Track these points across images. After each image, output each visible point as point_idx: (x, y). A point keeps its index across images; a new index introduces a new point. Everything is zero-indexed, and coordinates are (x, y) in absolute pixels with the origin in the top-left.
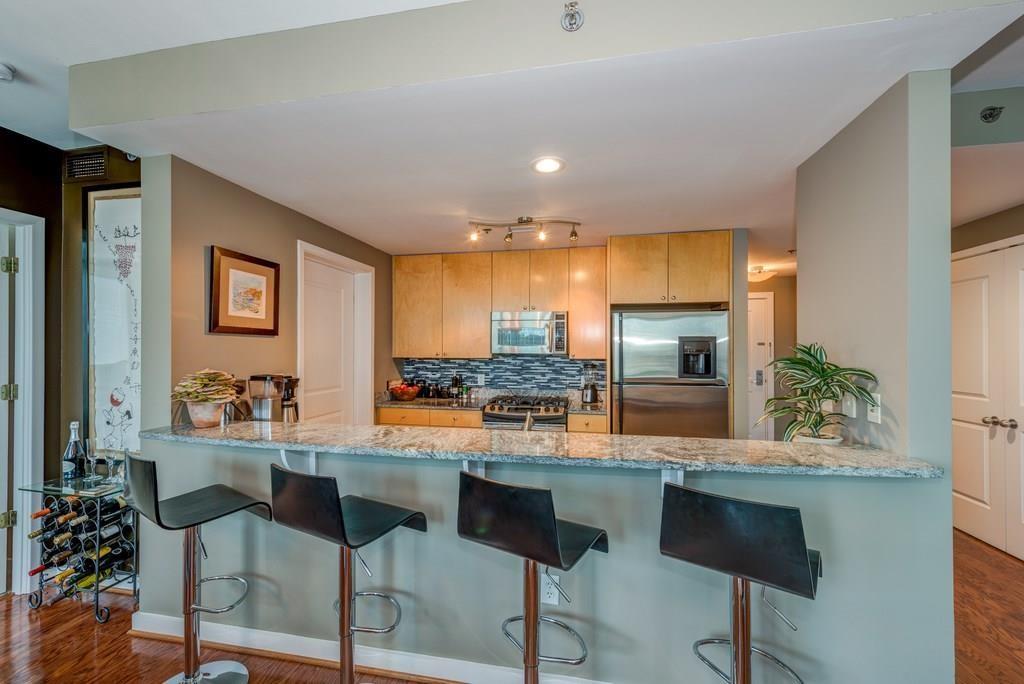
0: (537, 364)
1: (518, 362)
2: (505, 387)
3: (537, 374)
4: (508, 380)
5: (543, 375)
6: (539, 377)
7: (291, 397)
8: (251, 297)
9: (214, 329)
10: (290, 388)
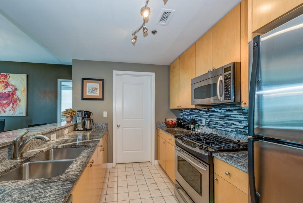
0: (235, 112)
1: (223, 111)
2: (215, 128)
3: (236, 121)
4: (217, 123)
5: (240, 122)
6: (237, 123)
7: (88, 118)
8: (94, 90)
9: (83, 99)
10: (88, 114)
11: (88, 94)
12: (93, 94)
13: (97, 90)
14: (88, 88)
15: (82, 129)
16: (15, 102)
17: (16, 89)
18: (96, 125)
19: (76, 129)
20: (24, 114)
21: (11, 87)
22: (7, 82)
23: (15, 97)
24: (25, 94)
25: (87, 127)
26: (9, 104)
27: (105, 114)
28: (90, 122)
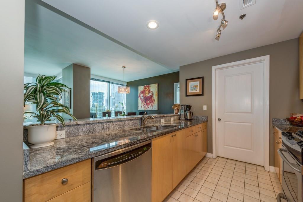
7: (189, 110)
8: (195, 87)
9: (187, 96)
10: (188, 108)
11: (190, 91)
12: (194, 91)
13: (197, 87)
14: (191, 86)
15: (184, 119)
16: (153, 101)
17: (153, 93)
18: (196, 117)
19: (180, 119)
20: (157, 109)
21: (151, 93)
22: (149, 90)
23: (153, 98)
24: (157, 96)
25: (188, 118)
26: (150, 103)
27: (205, 108)
28: (191, 114)
